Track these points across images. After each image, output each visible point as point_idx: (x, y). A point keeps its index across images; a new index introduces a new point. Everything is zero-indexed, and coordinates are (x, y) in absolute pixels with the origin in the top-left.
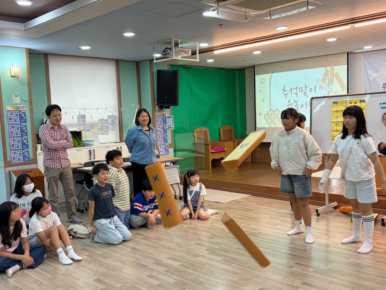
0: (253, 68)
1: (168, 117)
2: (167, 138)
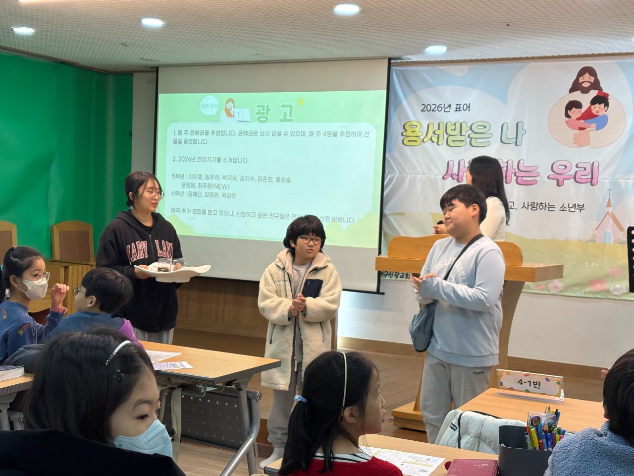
0: (155, 74)
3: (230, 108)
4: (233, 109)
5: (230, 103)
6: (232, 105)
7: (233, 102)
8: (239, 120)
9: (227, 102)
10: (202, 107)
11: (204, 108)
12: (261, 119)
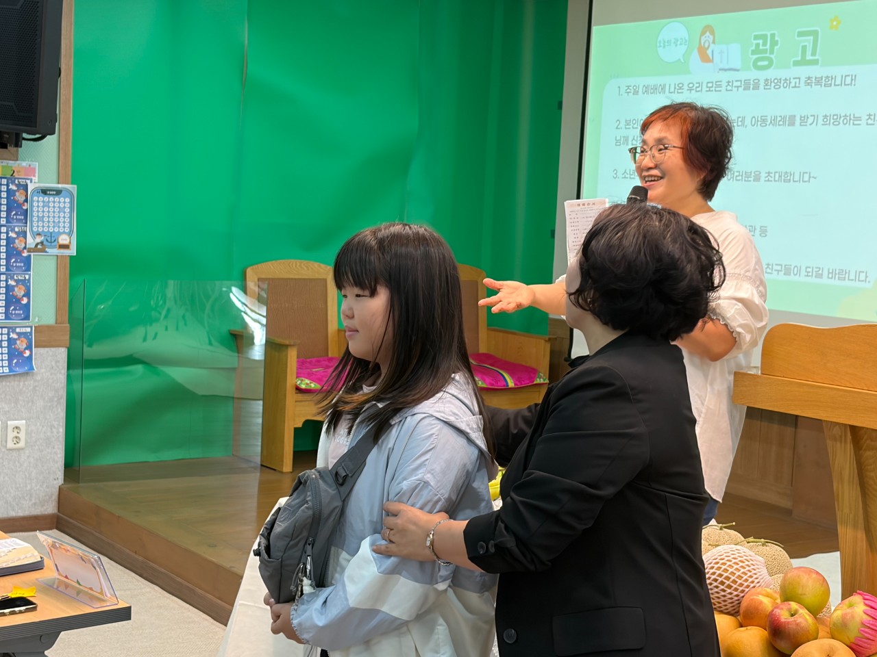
1: (45, 192)
2: (27, 295)
3: (706, 45)
4: (712, 45)
5: (708, 34)
6: (711, 40)
7: (712, 33)
8: (722, 66)
9: (703, 33)
10: (660, 46)
11: (664, 47)
12: (759, 64)
